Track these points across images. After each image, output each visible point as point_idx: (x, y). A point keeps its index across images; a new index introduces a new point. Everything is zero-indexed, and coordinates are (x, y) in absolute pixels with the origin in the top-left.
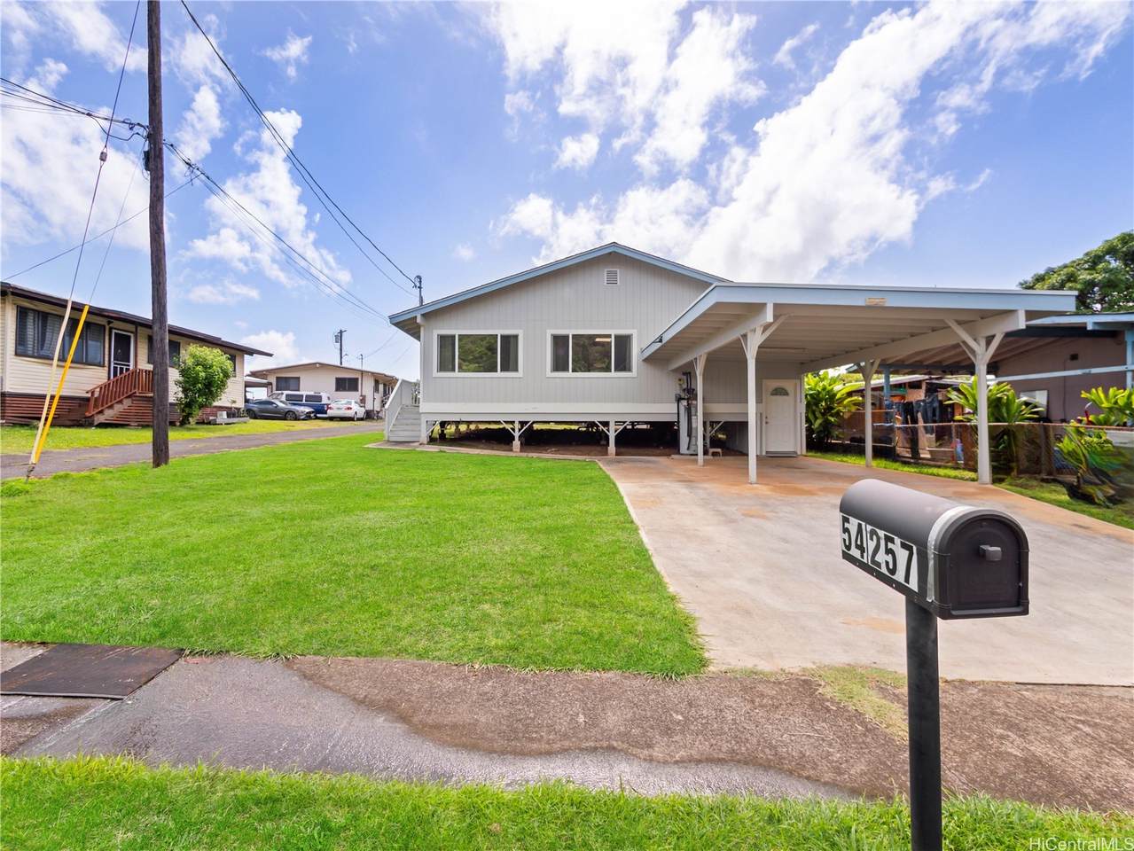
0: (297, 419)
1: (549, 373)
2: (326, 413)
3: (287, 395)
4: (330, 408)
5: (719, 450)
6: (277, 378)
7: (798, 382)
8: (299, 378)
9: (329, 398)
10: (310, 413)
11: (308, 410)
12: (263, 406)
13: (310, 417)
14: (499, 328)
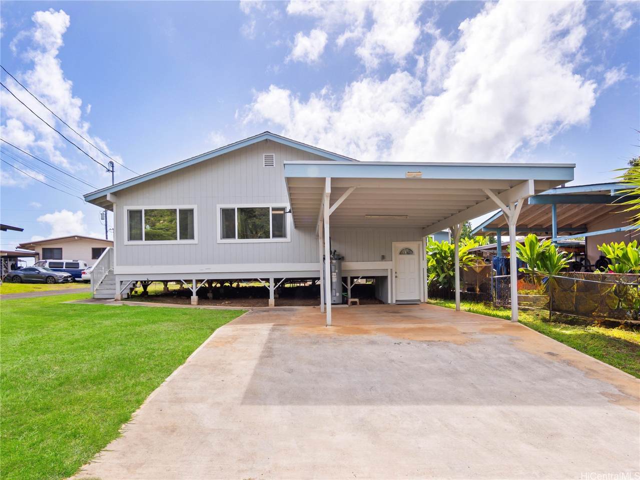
0: (56, 282)
1: (219, 240)
2: (81, 277)
3: (50, 263)
4: (84, 273)
5: (357, 300)
6: (43, 249)
7: (421, 242)
8: (61, 249)
9: (85, 265)
10: (67, 277)
11: (66, 274)
12: (26, 273)
13: (67, 280)
14: (178, 204)
